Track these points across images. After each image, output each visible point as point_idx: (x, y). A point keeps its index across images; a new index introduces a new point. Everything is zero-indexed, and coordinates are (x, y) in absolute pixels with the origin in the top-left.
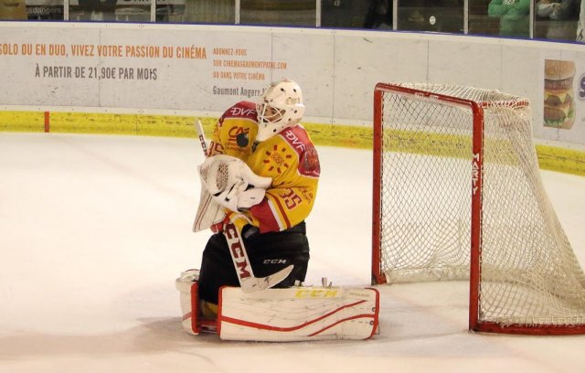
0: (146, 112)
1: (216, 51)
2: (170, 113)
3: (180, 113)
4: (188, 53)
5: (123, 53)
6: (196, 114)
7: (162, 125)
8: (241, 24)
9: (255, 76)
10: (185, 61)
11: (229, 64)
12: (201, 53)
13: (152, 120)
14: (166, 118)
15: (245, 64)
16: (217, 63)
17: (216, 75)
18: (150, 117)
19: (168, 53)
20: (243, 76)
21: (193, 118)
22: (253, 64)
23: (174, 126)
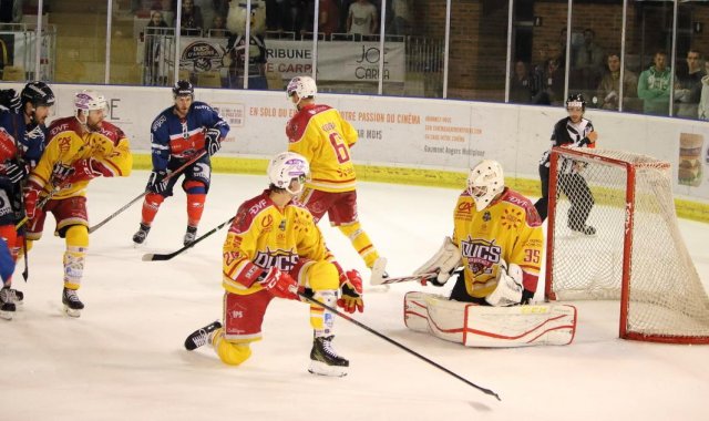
0: (373, 164)
1: (428, 119)
2: (391, 165)
3: (399, 166)
4: (406, 119)
5: (357, 117)
6: (412, 166)
7: (384, 174)
8: (448, 98)
9: (456, 139)
10: (404, 126)
11: (438, 128)
12: (416, 120)
13: (377, 170)
14: (388, 169)
15: (452, 129)
16: (429, 128)
17: (427, 137)
18: (376, 167)
19: (391, 119)
20: (448, 138)
21: (408, 170)
22: (456, 129)
23: (394, 175)
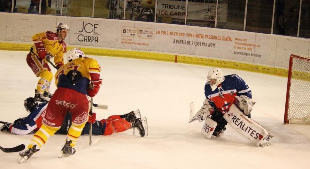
0: (211, 58)
1: (236, 39)
2: (219, 59)
3: (222, 60)
4: (226, 39)
5: (204, 37)
6: (228, 60)
7: (216, 63)
8: (245, 31)
9: (249, 49)
10: (225, 42)
11: (240, 44)
12: (231, 40)
13: (212, 61)
14: (217, 61)
15: (246, 44)
16: (237, 43)
17: (235, 47)
18: (212, 60)
19: (220, 38)
20: (245, 48)
21: (226, 62)
22: (249, 45)
23: (219, 64)
